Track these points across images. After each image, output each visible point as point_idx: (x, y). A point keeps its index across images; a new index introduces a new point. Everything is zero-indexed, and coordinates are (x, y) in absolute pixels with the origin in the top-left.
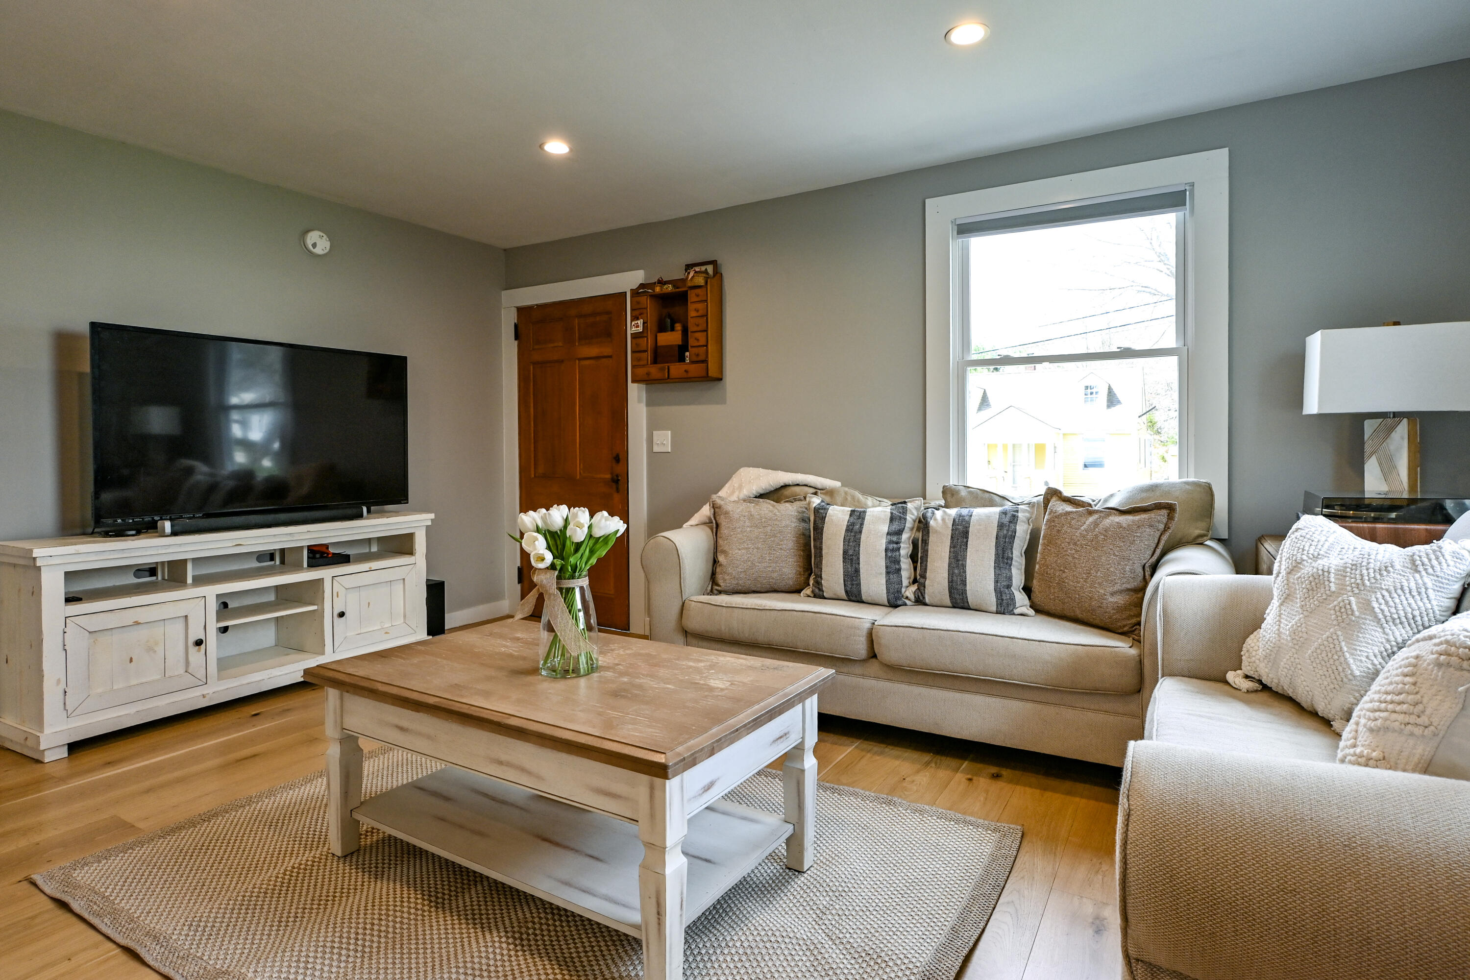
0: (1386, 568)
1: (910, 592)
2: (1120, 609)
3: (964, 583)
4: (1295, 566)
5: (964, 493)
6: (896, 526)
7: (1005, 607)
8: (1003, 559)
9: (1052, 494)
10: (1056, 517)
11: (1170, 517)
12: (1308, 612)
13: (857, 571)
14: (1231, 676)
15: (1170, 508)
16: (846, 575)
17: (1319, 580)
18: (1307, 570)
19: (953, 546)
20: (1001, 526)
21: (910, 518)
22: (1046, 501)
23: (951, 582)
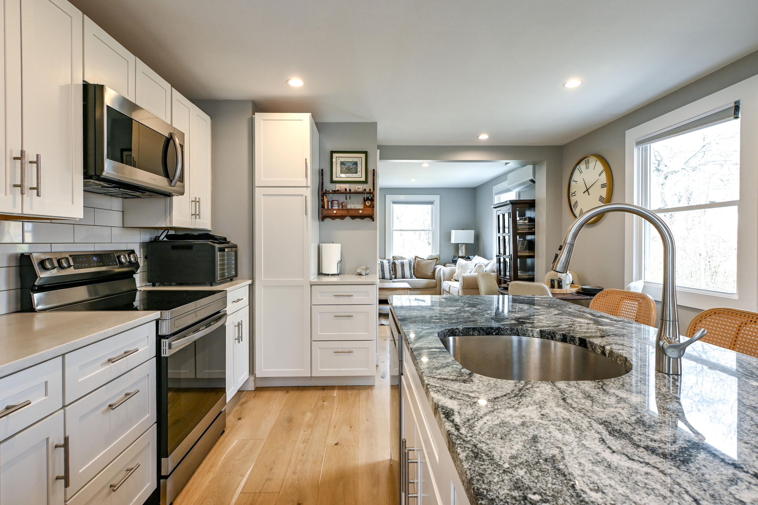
0: (469, 264)
1: (393, 276)
2: (431, 275)
3: (404, 273)
4: (460, 264)
5: (398, 257)
6: (389, 264)
7: (411, 277)
8: (410, 269)
9: (416, 257)
10: (418, 261)
11: (437, 260)
12: (461, 269)
13: (384, 273)
14: (452, 280)
15: (437, 259)
16: (382, 274)
17: (462, 266)
18: (461, 264)
19: (402, 267)
20: (409, 263)
21: (391, 262)
22: (415, 259)
23: (402, 274)
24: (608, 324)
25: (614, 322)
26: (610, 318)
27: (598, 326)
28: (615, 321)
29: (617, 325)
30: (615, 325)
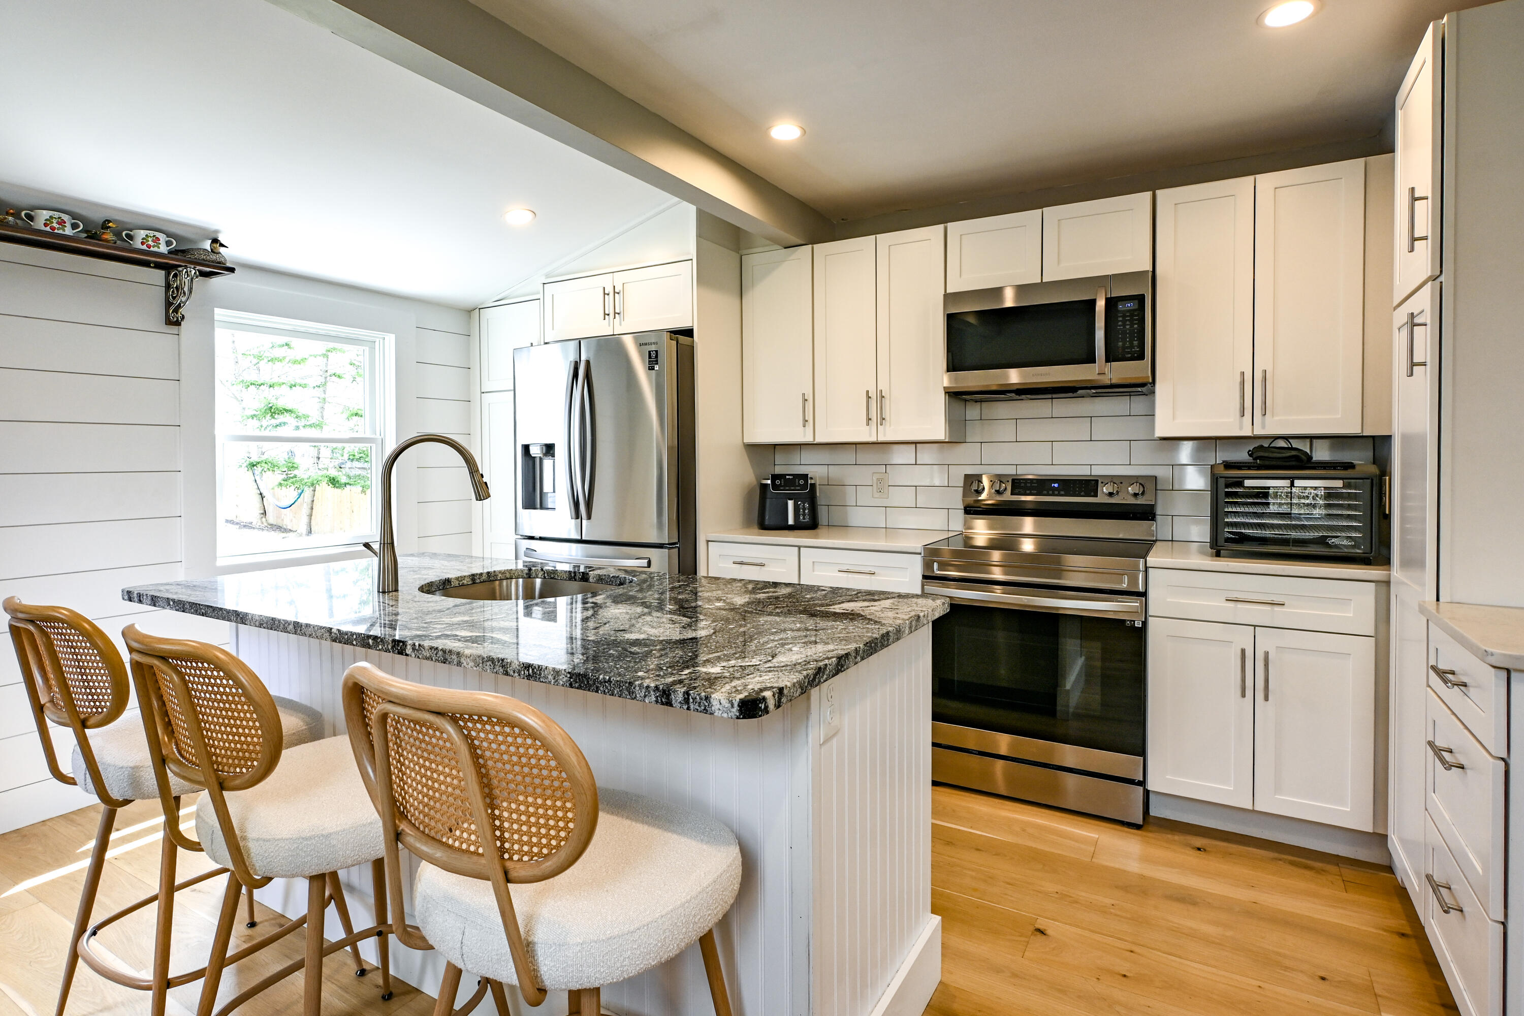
24: (457, 626)
25: (449, 633)
26: (459, 640)
27: (472, 618)
28: (447, 636)
29: (442, 628)
30: (443, 626)
